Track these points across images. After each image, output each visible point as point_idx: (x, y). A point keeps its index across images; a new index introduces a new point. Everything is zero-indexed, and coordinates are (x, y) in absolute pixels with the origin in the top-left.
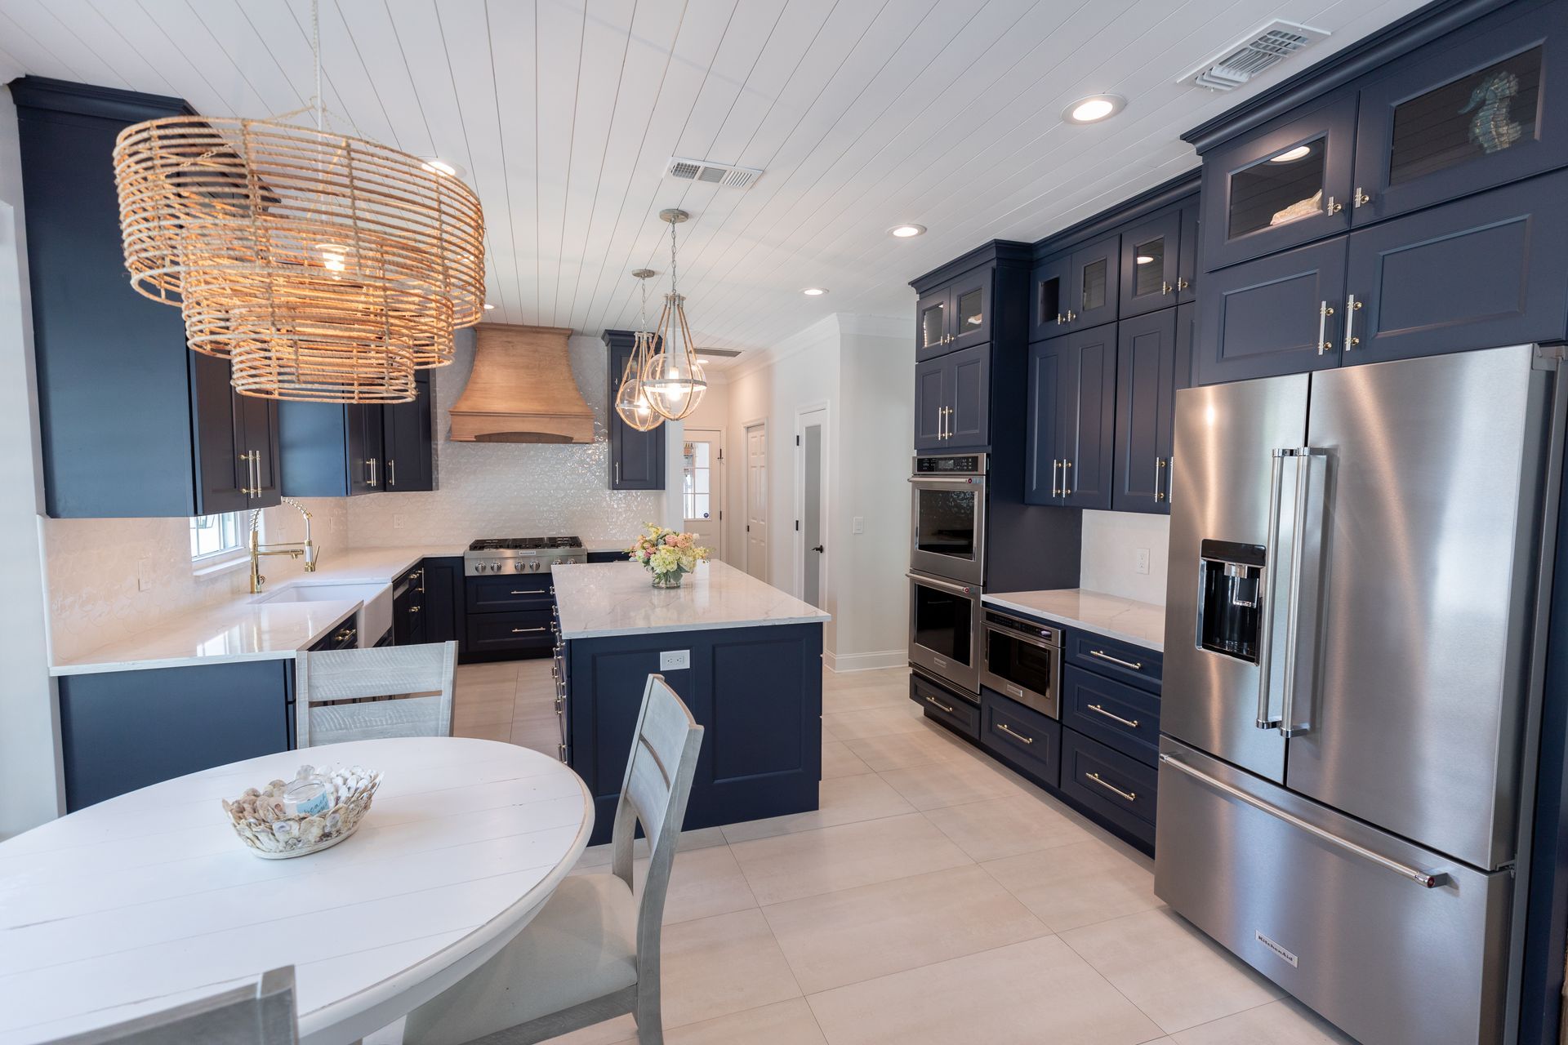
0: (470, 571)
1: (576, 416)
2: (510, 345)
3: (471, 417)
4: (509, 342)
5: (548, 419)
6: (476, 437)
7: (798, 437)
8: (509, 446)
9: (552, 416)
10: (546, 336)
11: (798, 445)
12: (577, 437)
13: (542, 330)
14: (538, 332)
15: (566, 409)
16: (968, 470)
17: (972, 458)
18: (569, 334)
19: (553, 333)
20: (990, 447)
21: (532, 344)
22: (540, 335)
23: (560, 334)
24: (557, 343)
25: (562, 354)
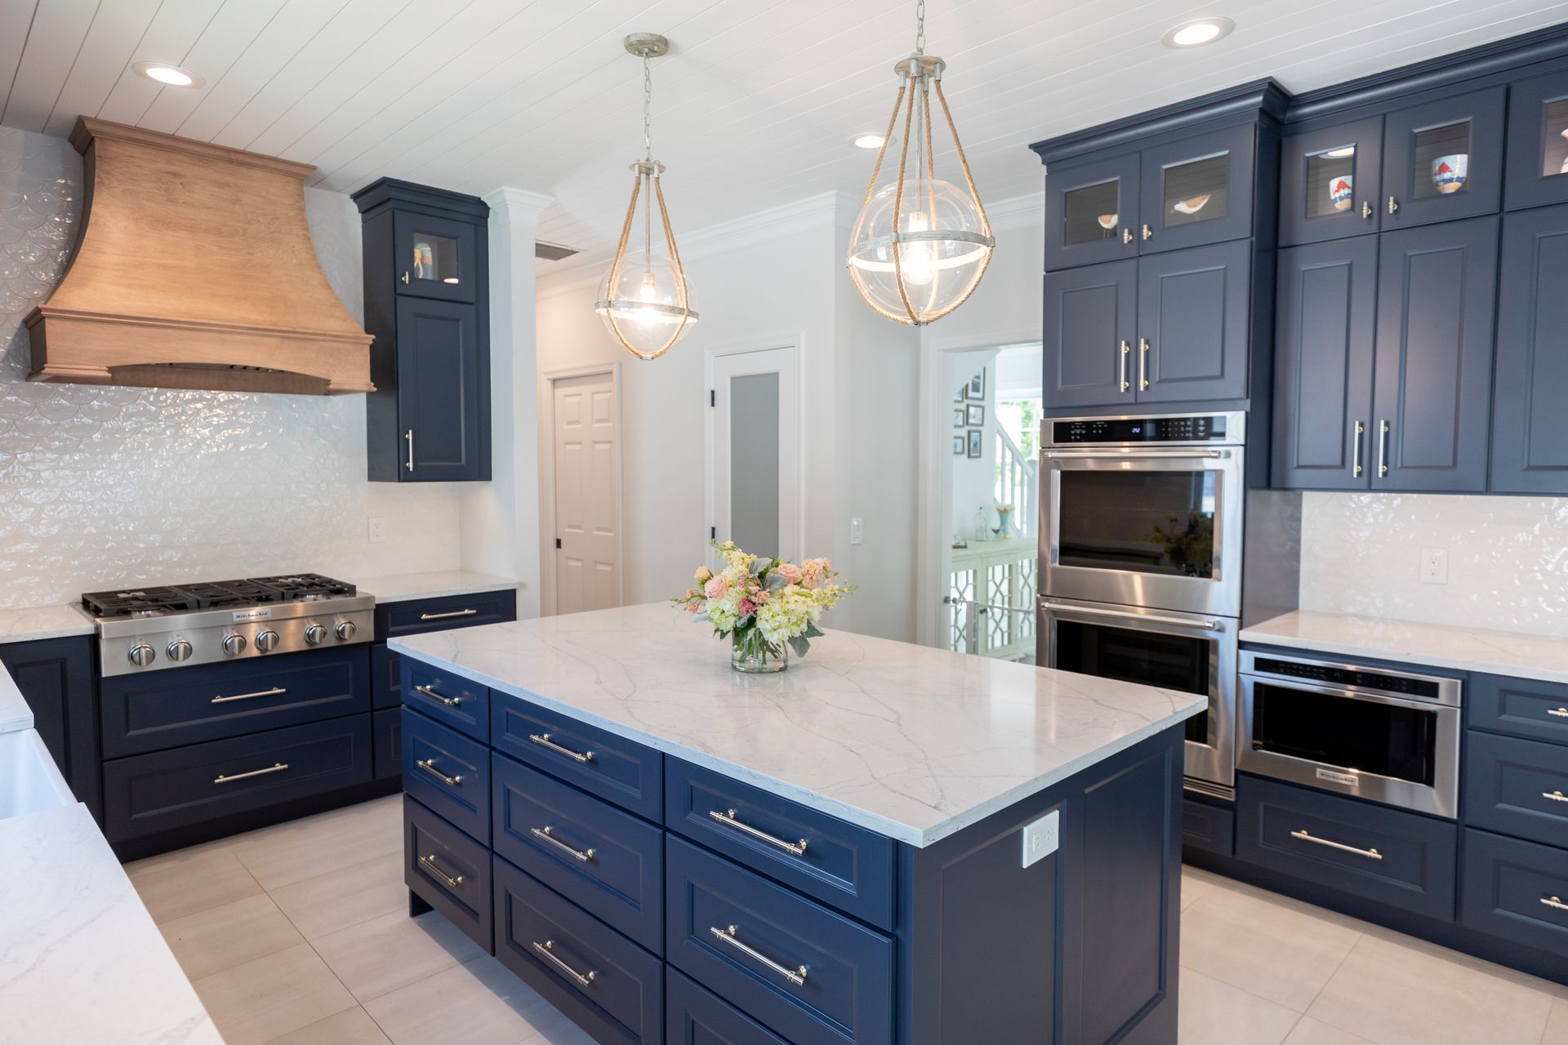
0: (113, 664)
1: (337, 338)
2: (178, 181)
3: (98, 326)
4: (175, 175)
5: (278, 341)
6: (111, 369)
7: (713, 392)
8: (157, 395)
9: (288, 335)
10: (259, 174)
11: (713, 405)
12: (337, 380)
13: (248, 160)
14: (241, 164)
15: (313, 323)
16: (1196, 438)
17: (1204, 419)
18: (303, 176)
19: (273, 170)
20: (1248, 401)
21: (227, 185)
22: (244, 170)
23: (287, 174)
24: (279, 190)
25: (291, 213)
